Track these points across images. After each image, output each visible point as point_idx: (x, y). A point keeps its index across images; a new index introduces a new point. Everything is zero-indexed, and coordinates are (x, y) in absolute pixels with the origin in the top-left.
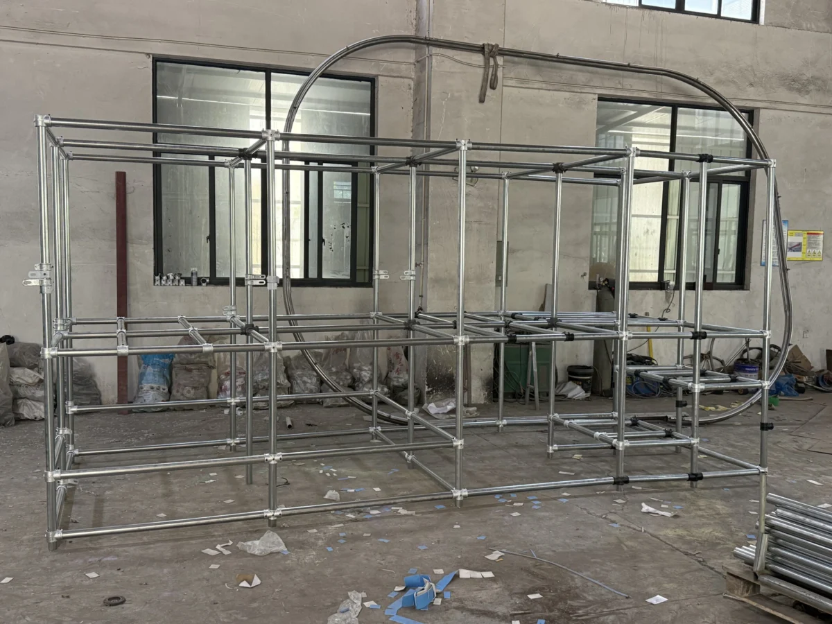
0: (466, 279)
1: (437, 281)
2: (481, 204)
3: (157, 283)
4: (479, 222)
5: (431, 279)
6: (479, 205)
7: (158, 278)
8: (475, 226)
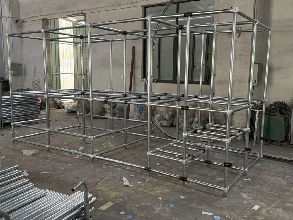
0: (233, 81)
1: (220, 82)
2: (242, 46)
3: (143, 81)
4: (241, 55)
5: (217, 81)
6: (241, 47)
7: (143, 80)
8: (239, 56)
